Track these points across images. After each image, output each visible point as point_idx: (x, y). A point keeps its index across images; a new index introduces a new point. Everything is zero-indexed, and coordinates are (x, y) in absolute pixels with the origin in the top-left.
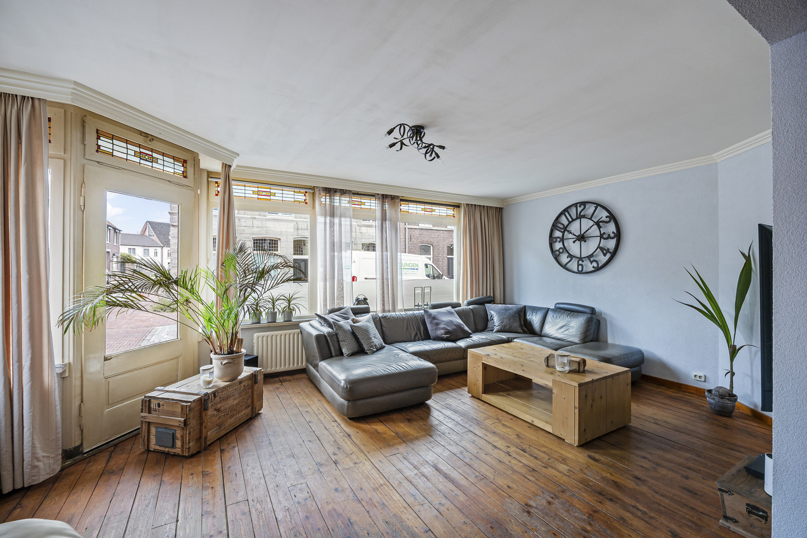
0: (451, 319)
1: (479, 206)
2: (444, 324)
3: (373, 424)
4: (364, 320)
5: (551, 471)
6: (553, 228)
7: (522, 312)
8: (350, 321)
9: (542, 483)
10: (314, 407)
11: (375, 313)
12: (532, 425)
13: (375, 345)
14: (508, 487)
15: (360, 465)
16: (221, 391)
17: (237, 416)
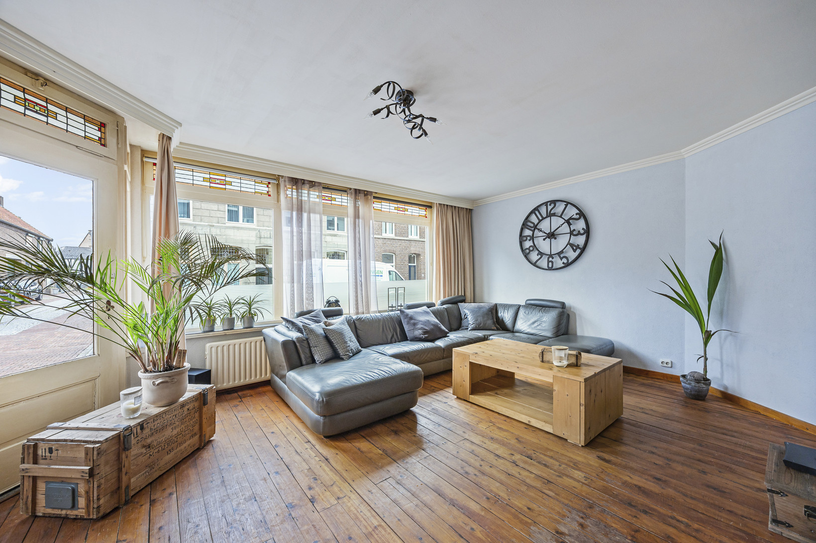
0: (428, 319)
1: (451, 206)
2: (422, 324)
3: (355, 441)
4: (337, 323)
5: (567, 481)
6: (523, 227)
7: (494, 310)
8: (322, 324)
9: (564, 498)
10: (281, 426)
11: (348, 316)
12: (528, 426)
13: (352, 349)
14: (529, 508)
15: (345, 500)
16: (152, 420)
17: (178, 449)
